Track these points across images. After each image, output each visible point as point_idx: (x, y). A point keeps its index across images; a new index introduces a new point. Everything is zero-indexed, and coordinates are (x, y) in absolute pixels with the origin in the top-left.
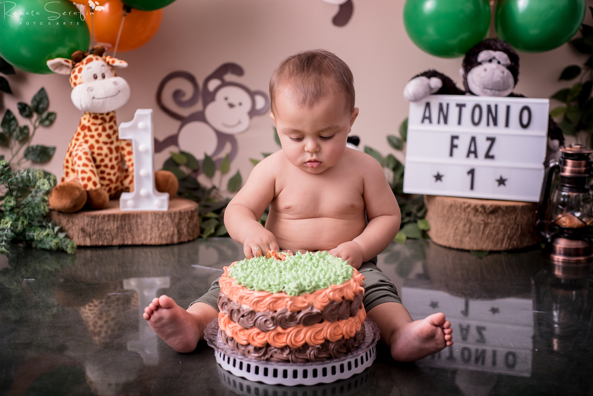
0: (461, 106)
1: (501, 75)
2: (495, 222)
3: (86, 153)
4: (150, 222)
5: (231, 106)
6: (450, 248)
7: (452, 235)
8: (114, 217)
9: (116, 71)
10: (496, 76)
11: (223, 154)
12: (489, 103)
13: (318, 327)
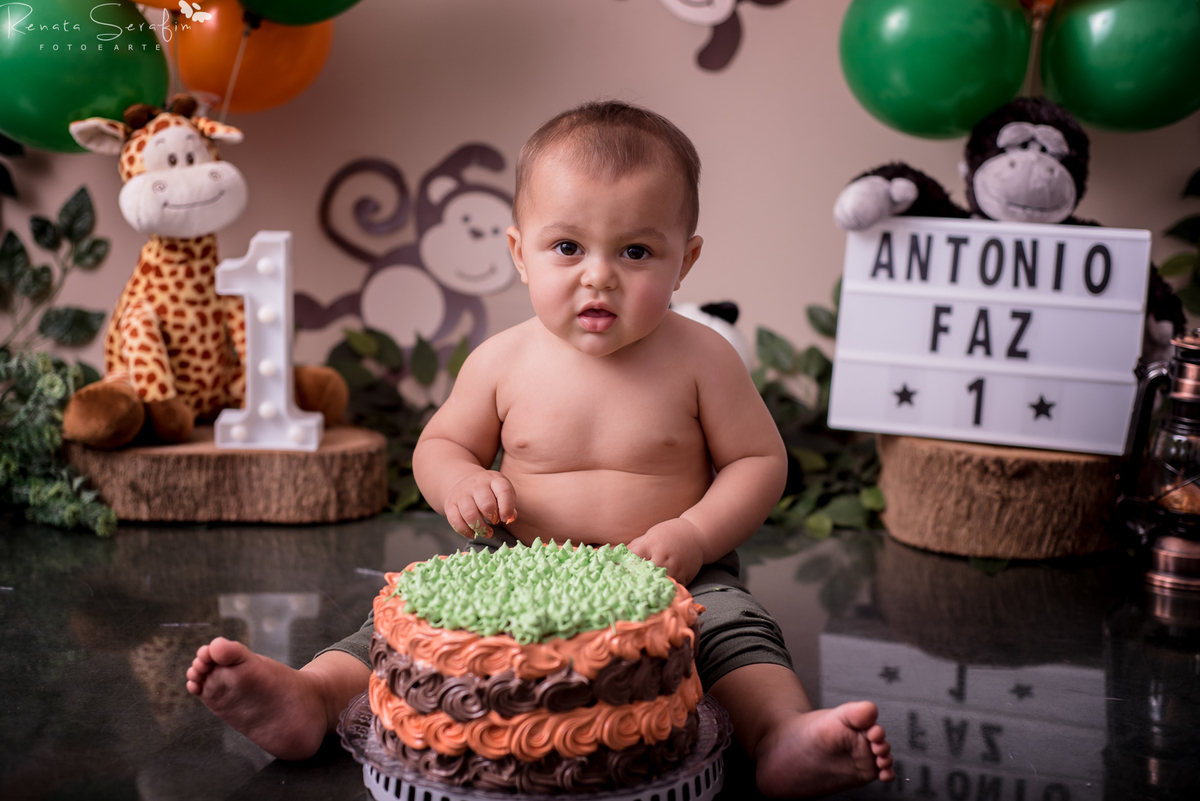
0: (958, 242)
1: (1047, 175)
2: (1026, 498)
3: (147, 323)
4: (277, 473)
5: (477, 234)
6: (925, 551)
7: (930, 523)
8: (201, 461)
9: (218, 150)
10: (1034, 177)
11: (454, 338)
12: (1019, 237)
13: (583, 716)
